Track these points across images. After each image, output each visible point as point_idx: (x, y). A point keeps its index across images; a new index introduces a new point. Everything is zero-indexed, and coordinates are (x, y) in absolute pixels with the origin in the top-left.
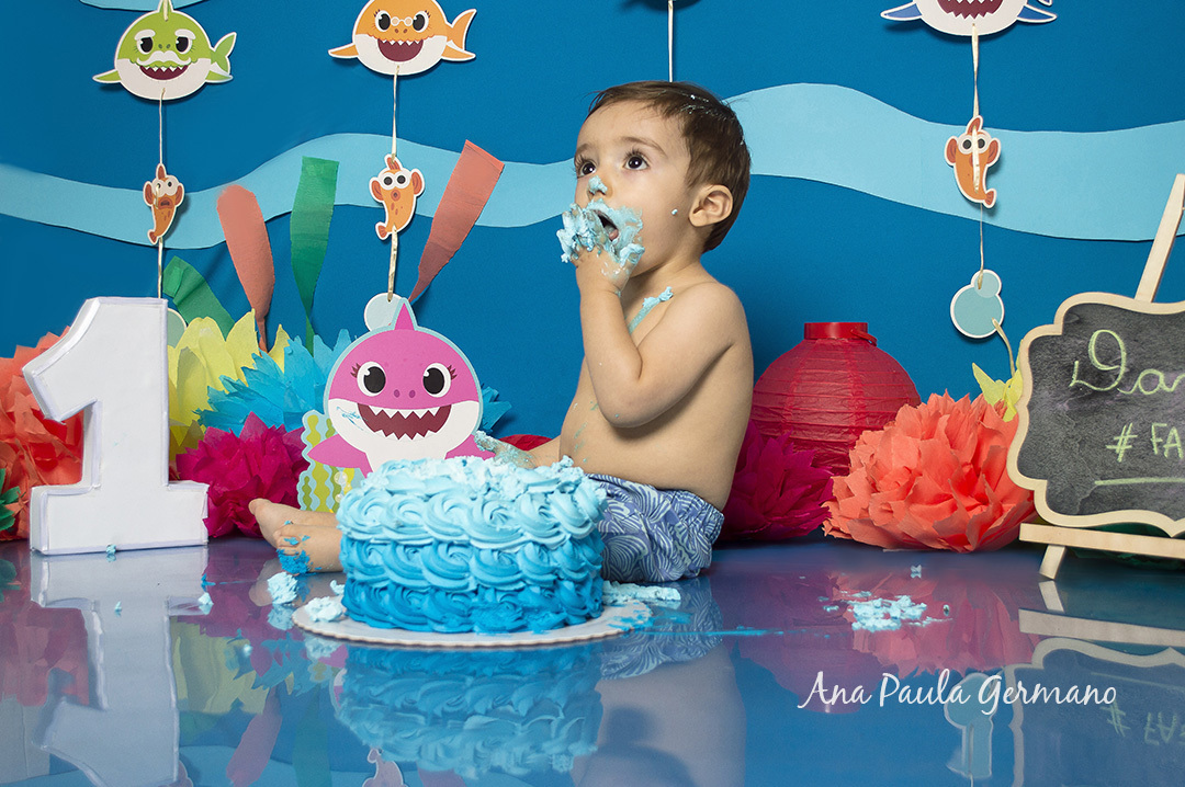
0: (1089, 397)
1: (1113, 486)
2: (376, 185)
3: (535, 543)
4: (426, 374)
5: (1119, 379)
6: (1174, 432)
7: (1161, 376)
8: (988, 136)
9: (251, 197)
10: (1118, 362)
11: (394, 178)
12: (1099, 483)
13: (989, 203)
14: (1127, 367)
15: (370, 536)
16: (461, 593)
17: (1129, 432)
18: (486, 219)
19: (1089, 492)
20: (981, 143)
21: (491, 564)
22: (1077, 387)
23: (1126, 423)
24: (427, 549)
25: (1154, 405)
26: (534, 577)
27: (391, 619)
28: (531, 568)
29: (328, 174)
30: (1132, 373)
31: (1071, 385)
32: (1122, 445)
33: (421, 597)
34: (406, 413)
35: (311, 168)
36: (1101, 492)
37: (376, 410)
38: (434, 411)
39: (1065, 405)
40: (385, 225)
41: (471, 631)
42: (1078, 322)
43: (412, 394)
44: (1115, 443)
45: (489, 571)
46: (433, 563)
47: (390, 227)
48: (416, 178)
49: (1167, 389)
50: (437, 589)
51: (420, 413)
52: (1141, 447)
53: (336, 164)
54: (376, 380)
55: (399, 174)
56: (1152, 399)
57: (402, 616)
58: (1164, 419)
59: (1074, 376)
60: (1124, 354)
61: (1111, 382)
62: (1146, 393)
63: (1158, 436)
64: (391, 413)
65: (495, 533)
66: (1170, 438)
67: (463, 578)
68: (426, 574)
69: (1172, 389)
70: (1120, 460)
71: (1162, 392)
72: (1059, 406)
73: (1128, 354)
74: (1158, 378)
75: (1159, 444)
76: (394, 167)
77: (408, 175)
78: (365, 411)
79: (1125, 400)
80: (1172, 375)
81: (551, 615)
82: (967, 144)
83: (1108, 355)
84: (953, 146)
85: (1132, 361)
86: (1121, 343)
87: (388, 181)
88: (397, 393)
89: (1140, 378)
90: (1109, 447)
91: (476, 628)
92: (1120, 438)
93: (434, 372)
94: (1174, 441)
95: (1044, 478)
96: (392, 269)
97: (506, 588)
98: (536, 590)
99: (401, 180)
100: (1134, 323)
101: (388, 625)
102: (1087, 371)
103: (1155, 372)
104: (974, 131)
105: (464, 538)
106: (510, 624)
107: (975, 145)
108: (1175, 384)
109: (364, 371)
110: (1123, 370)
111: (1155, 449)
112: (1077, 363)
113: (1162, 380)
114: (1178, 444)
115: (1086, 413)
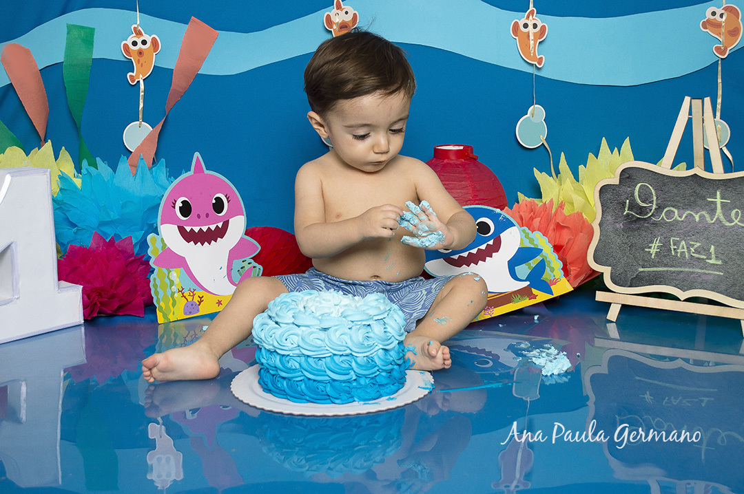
0: (635, 221)
1: (649, 272)
2: (126, 46)
3: (382, 349)
4: (214, 201)
5: (652, 212)
6: (683, 243)
7: (676, 211)
8: (539, 20)
9: (27, 52)
10: (651, 202)
11: (139, 41)
12: (642, 270)
13: (540, 64)
14: (657, 205)
15: (290, 352)
16: (349, 381)
17: (658, 241)
18: (206, 69)
19: (635, 274)
20: (535, 26)
21: (363, 364)
22: (628, 215)
23: (655, 236)
24: (328, 359)
25: (672, 227)
26: (384, 368)
27: (308, 398)
28: (383, 363)
29: (88, 36)
30: (660, 208)
31: (625, 213)
32: (654, 249)
33: (324, 385)
34: (205, 229)
35: (75, 33)
36: (642, 274)
37: (188, 229)
38: (220, 225)
39: (621, 225)
40: (134, 74)
41: (354, 401)
42: (628, 178)
43: (207, 215)
44: (650, 247)
45: (363, 368)
46: (332, 367)
47: (138, 76)
48: (154, 41)
49: (679, 219)
50: (334, 380)
51: (213, 227)
52: (665, 249)
53: (92, 30)
54: (186, 209)
55: (142, 38)
56: (671, 224)
57: (312, 395)
58: (678, 235)
59: (626, 209)
60: (655, 198)
61: (648, 213)
62: (668, 221)
63: (674, 245)
64: (196, 229)
65: (365, 348)
66: (681, 246)
67: (348, 374)
68: (329, 373)
69: (682, 219)
70: (653, 257)
71: (676, 220)
72: (618, 225)
73: (657, 198)
74: (674, 212)
75: (674, 249)
76: (139, 34)
77: (149, 39)
78: (182, 230)
79: (655, 224)
80: (682, 211)
81: (392, 386)
82: (526, 26)
83: (646, 197)
84: (516, 26)
85: (659, 202)
86: (653, 191)
87: (135, 43)
88: (199, 216)
89: (664, 212)
90: (646, 250)
91: (356, 399)
92: (653, 245)
93: (218, 199)
94: (683, 248)
95: (609, 266)
96: (141, 105)
97: (371, 376)
98: (384, 374)
99: (144, 42)
101: (305, 401)
102: (633, 206)
103: (672, 209)
104: (531, 17)
105: (348, 352)
106: (374, 395)
107: (531, 27)
108: (684, 217)
109: (179, 204)
110: (654, 207)
111: (673, 252)
112: (628, 201)
113: (676, 214)
114: (685, 250)
115: (633, 230)
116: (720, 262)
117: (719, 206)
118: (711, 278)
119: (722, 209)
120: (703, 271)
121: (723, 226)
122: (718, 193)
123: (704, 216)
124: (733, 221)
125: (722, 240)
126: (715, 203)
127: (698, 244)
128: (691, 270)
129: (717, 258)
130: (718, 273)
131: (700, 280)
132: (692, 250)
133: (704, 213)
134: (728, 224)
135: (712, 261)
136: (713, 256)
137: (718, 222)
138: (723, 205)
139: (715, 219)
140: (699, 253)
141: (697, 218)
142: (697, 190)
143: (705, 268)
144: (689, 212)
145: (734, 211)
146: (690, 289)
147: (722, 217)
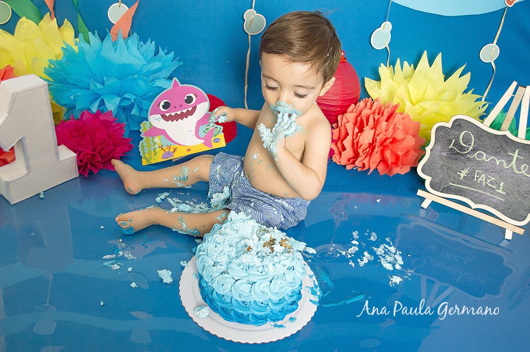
0: (456, 154)
1: (456, 187)
5: (469, 151)
6: (484, 175)
7: (485, 155)
10: (470, 145)
12: (452, 184)
14: (473, 148)
17: (467, 170)
19: (447, 186)
22: (452, 149)
23: (467, 167)
25: (479, 164)
30: (474, 150)
31: (450, 147)
36: (451, 187)
37: (168, 115)
38: (190, 109)
39: (445, 154)
42: (458, 125)
43: (181, 106)
44: (461, 172)
49: (486, 160)
52: (470, 178)
56: (479, 162)
58: (482, 170)
59: (452, 145)
60: (473, 143)
61: (465, 151)
62: (477, 159)
63: (477, 175)
66: (481, 177)
69: (488, 161)
70: (461, 179)
71: (483, 160)
72: (443, 153)
73: (475, 143)
75: (477, 178)
78: (163, 116)
79: (469, 159)
80: (489, 156)
83: (467, 141)
85: (475, 146)
86: (473, 139)
88: (175, 107)
89: (477, 153)
90: (458, 173)
92: (463, 172)
94: (483, 178)
95: (431, 176)
100: (480, 133)
102: (457, 144)
103: (483, 153)
108: (489, 159)
109: (162, 104)
110: (471, 148)
111: (475, 179)
112: (454, 140)
113: (484, 156)
114: (484, 180)
115: (453, 159)
116: (504, 193)
117: (515, 159)
118: (495, 200)
119: (516, 161)
120: (491, 195)
121: (514, 172)
122: (517, 151)
123: (503, 163)
124: (521, 171)
125: (510, 180)
126: (513, 157)
127: (493, 179)
128: (484, 193)
129: (503, 190)
130: (501, 199)
131: (488, 200)
132: (489, 181)
133: (503, 161)
134: (517, 172)
135: (500, 191)
136: (501, 188)
137: (511, 169)
138: (518, 159)
139: (509, 167)
140: (492, 184)
141: (498, 163)
142: (503, 145)
143: (494, 194)
144: (493, 157)
145: (524, 165)
146: (480, 203)
147: (514, 167)
